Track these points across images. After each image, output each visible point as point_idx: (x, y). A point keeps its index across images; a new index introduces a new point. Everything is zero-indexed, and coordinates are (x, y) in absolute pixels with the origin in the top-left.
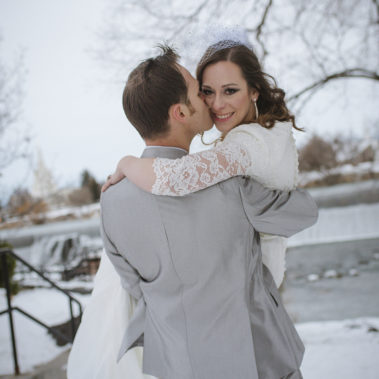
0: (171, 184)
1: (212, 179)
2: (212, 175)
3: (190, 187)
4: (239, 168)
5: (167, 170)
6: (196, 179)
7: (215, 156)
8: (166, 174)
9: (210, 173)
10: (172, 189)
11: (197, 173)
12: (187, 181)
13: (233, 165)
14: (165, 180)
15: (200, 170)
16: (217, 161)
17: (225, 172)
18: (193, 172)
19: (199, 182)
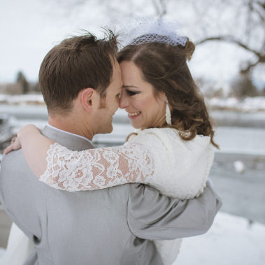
0: (60, 180)
1: (106, 183)
2: (108, 180)
3: (80, 186)
4: (139, 176)
5: (59, 163)
6: (89, 180)
7: (117, 158)
8: (57, 167)
9: (106, 177)
10: (61, 185)
11: (91, 174)
12: (80, 180)
13: (134, 173)
14: (54, 174)
15: (95, 171)
16: (117, 166)
17: (122, 178)
18: (87, 171)
19: (92, 184)
